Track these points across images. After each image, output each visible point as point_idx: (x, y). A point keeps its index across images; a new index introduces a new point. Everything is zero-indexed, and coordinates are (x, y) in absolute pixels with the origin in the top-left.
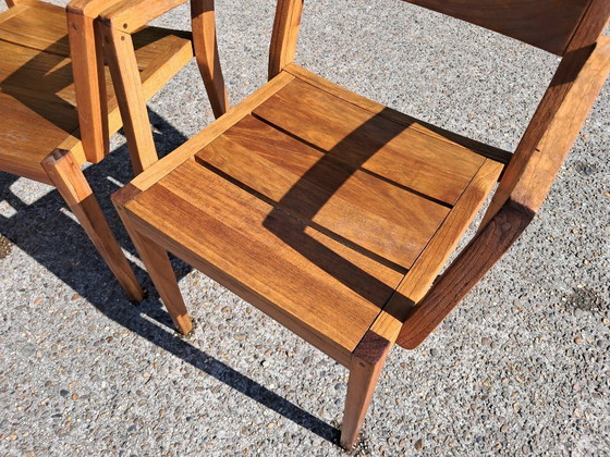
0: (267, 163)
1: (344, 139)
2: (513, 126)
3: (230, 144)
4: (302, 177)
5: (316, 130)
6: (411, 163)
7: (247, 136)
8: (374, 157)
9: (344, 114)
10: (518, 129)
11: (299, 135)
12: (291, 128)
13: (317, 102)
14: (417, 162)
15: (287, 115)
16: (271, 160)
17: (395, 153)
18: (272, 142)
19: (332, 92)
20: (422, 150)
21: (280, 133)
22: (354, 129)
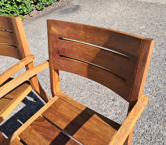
0: (41, 137)
1: (69, 124)
2: (150, 90)
3: (31, 129)
4: (51, 143)
5: (61, 120)
6: (90, 134)
7: (37, 125)
8: (78, 132)
9: (72, 112)
10: (151, 91)
11: (55, 123)
12: (53, 120)
13: (64, 108)
14: (92, 133)
15: (52, 115)
16: (43, 136)
17: (85, 130)
18: (45, 127)
19: (70, 102)
20: (95, 128)
21: (49, 123)
22: (74, 119)
